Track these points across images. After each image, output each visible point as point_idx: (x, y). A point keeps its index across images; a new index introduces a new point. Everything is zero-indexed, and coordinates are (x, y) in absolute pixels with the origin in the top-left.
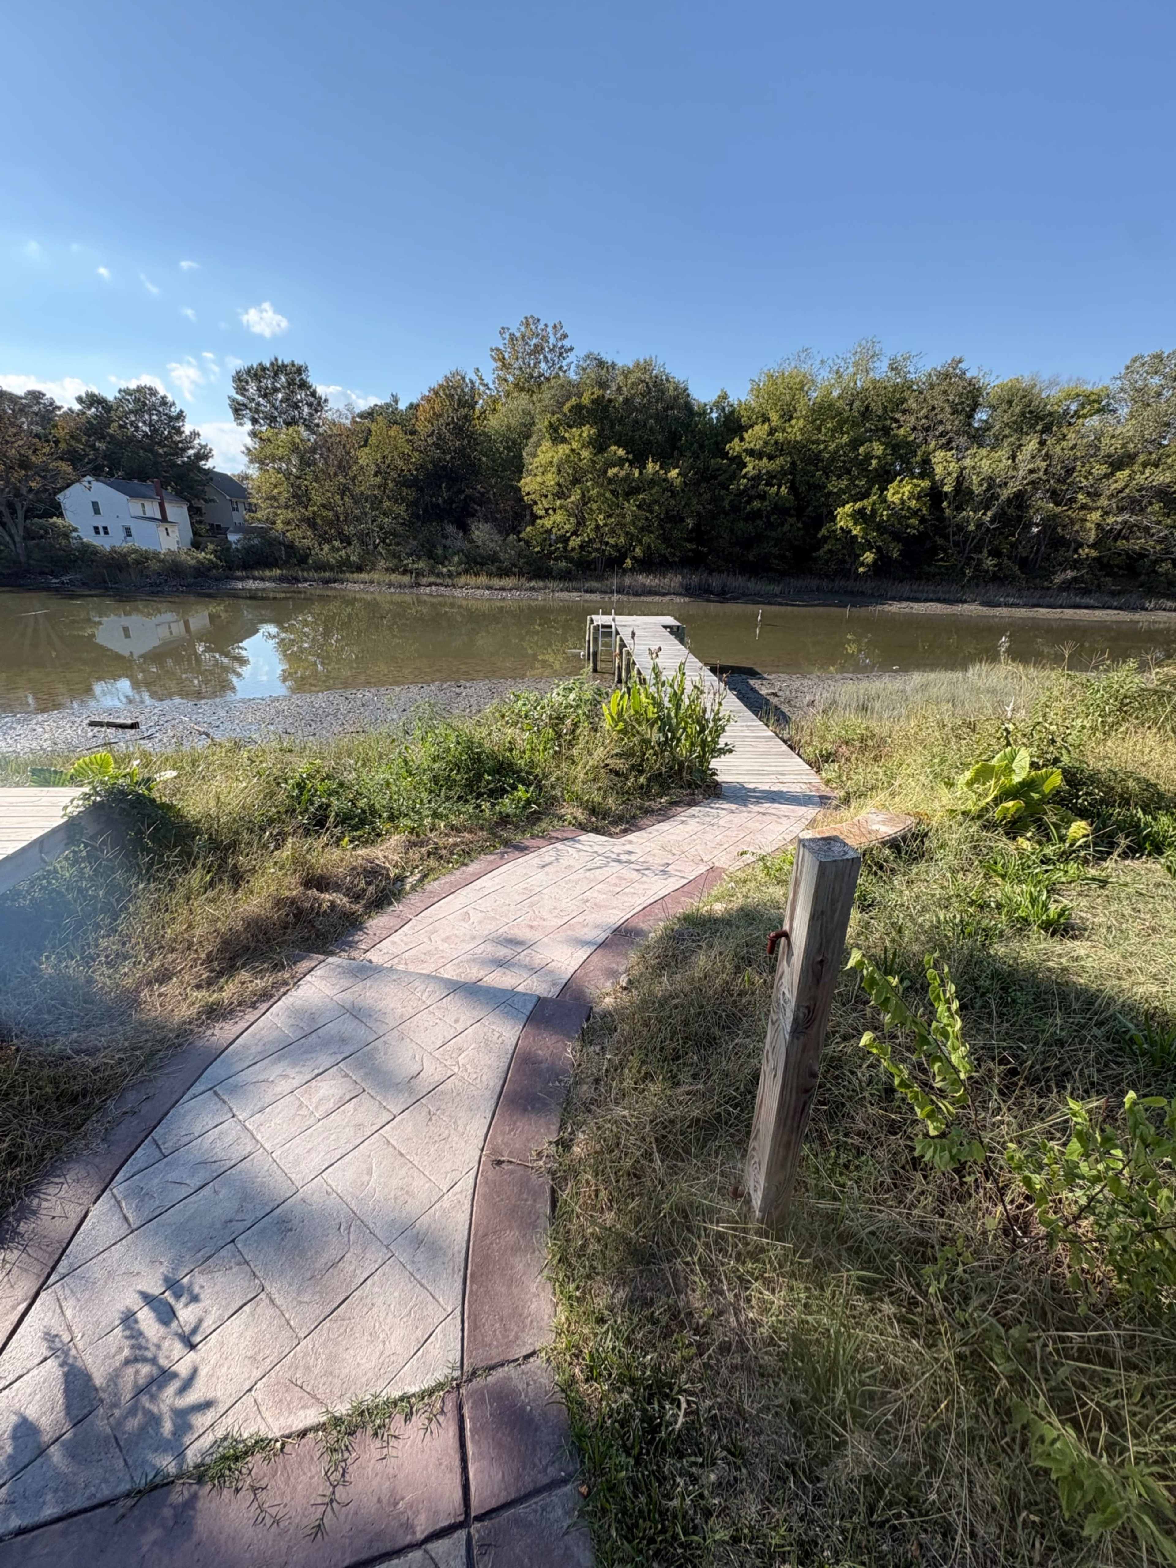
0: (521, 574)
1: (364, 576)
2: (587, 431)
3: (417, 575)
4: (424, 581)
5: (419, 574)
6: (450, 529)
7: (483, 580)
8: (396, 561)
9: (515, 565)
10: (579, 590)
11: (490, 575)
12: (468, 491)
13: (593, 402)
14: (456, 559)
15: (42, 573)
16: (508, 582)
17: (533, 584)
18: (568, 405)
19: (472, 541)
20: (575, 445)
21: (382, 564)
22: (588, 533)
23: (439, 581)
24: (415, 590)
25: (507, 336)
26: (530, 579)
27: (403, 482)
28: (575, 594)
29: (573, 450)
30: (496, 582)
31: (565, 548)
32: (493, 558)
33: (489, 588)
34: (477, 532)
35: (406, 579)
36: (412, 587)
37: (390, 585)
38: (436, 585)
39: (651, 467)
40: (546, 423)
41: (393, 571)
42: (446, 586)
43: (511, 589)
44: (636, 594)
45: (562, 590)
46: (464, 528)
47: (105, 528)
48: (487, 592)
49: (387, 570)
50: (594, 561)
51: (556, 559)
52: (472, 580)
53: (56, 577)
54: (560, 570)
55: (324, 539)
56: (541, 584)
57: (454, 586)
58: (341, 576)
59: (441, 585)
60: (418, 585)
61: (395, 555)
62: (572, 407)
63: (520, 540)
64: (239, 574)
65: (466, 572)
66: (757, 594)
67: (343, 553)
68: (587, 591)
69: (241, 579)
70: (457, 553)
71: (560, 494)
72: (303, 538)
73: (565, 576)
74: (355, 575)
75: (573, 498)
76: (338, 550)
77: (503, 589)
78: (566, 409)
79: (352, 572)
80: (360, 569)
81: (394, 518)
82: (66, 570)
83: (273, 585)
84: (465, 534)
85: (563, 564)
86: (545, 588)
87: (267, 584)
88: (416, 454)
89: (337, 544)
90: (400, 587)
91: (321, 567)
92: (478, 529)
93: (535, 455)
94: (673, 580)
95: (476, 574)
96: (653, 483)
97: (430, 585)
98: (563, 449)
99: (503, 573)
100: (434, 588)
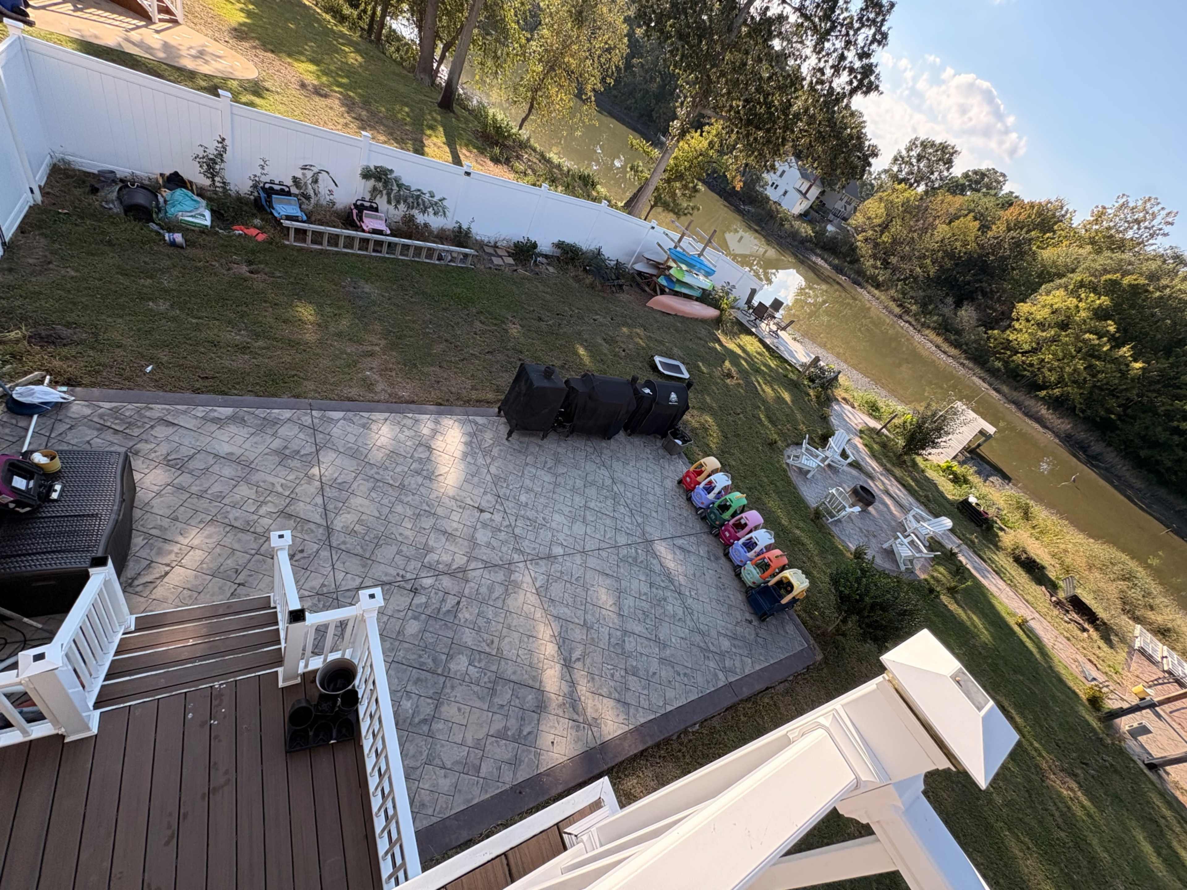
0: (965, 352)
1: (876, 292)
2: (1105, 301)
3: (906, 311)
4: (907, 318)
5: (907, 312)
6: (950, 300)
7: (939, 340)
8: (901, 296)
9: (967, 344)
10: (990, 385)
11: (946, 340)
12: (984, 285)
13: (1130, 285)
14: (935, 318)
15: (740, 199)
16: (953, 351)
17: (966, 362)
18: (1109, 276)
19: (956, 314)
20: (1082, 305)
21: (892, 292)
22: (1034, 359)
23: (914, 323)
24: (895, 319)
25: (1121, 201)
26: (967, 358)
27: (950, 255)
28: (986, 385)
29: (1077, 307)
30: (945, 346)
31: (1010, 356)
32: (958, 332)
33: (938, 347)
34: (963, 312)
35: (897, 310)
36: (896, 316)
37: (886, 307)
38: (910, 324)
39: (1125, 351)
40: (1079, 278)
41: (894, 300)
42: (915, 329)
43: (949, 356)
44: (1026, 414)
45: (980, 378)
46: (958, 304)
47: (777, 186)
48: (934, 348)
49: (892, 297)
50: (1023, 376)
51: (997, 358)
52: (932, 335)
53: (744, 205)
54: (993, 365)
55: (874, 257)
56: (971, 365)
57: (919, 331)
58: (865, 284)
59: (913, 326)
60: (900, 317)
61: (904, 294)
62: (1110, 280)
63: (986, 333)
64: (818, 251)
65: (934, 329)
66: (1119, 478)
67: (877, 271)
68: (995, 389)
69: (817, 255)
70: (938, 315)
71: (1041, 325)
72: (864, 249)
73: (993, 372)
74: (873, 289)
75: (1044, 334)
76: (876, 268)
77: (945, 353)
78: (1103, 278)
79: (872, 286)
80: (878, 286)
81: (924, 272)
82: (751, 203)
83: (829, 267)
84: (955, 308)
85: (998, 364)
86: (970, 369)
87: (826, 266)
88: (974, 245)
89: (879, 263)
90: (890, 312)
91: (861, 273)
92: (966, 311)
93: (1048, 293)
94: (1065, 425)
95: (938, 334)
96: (1115, 361)
97: (907, 322)
98: (1072, 302)
99: (956, 345)
100: (907, 325)
